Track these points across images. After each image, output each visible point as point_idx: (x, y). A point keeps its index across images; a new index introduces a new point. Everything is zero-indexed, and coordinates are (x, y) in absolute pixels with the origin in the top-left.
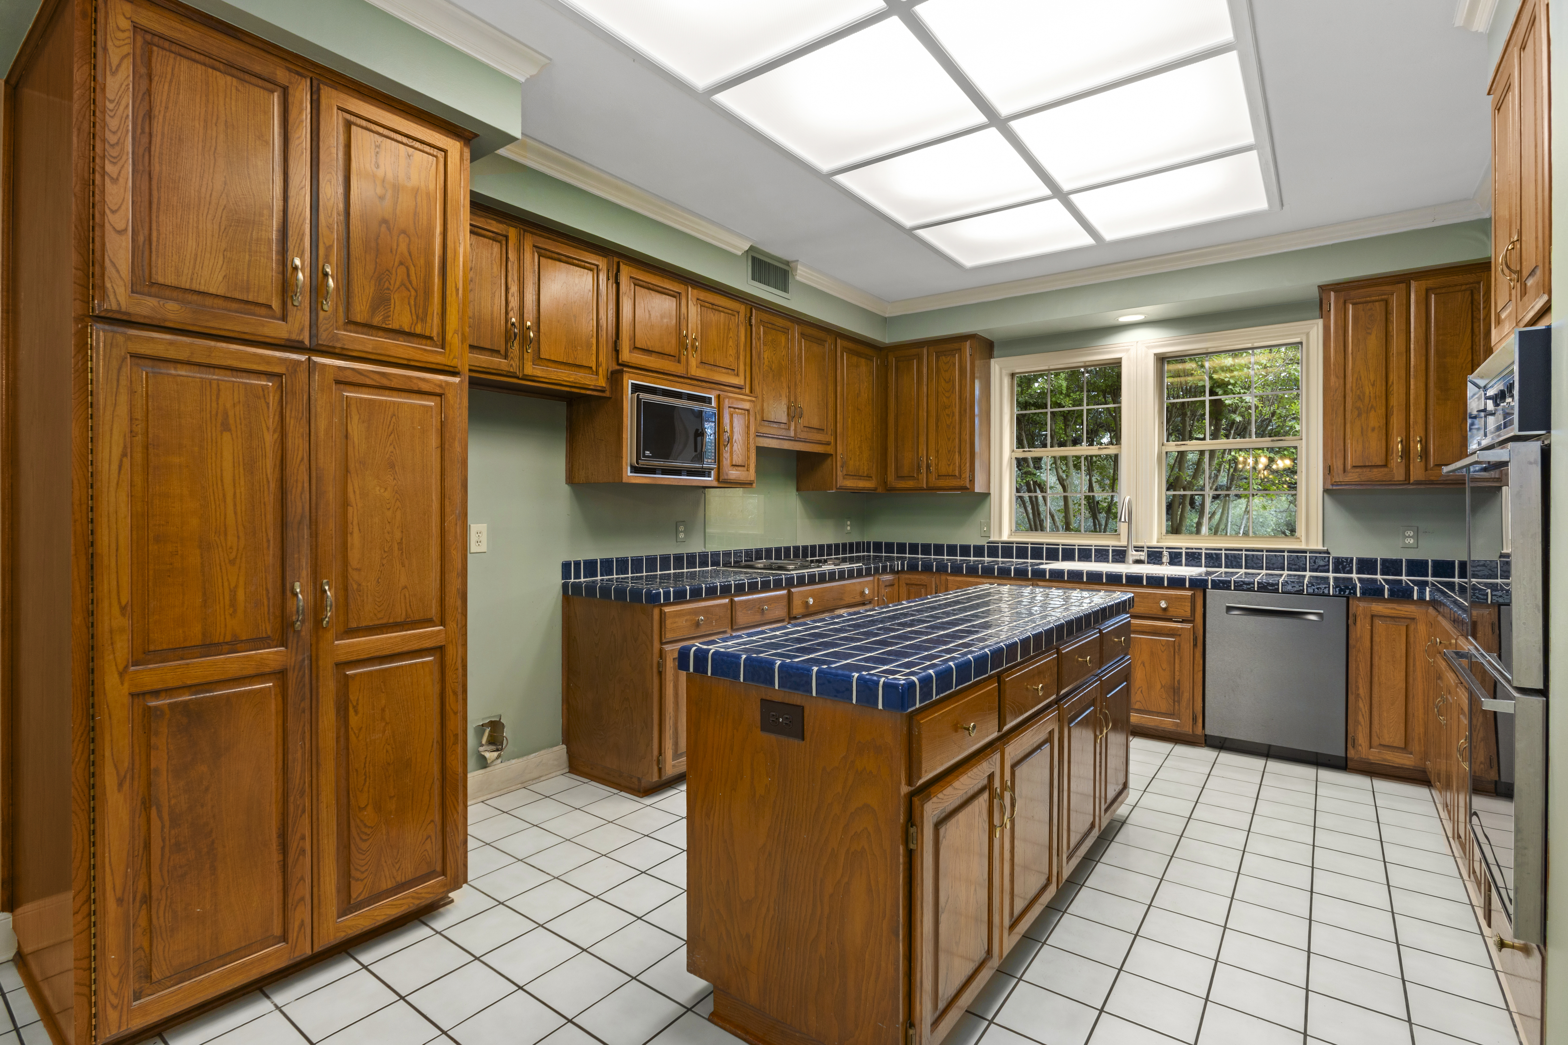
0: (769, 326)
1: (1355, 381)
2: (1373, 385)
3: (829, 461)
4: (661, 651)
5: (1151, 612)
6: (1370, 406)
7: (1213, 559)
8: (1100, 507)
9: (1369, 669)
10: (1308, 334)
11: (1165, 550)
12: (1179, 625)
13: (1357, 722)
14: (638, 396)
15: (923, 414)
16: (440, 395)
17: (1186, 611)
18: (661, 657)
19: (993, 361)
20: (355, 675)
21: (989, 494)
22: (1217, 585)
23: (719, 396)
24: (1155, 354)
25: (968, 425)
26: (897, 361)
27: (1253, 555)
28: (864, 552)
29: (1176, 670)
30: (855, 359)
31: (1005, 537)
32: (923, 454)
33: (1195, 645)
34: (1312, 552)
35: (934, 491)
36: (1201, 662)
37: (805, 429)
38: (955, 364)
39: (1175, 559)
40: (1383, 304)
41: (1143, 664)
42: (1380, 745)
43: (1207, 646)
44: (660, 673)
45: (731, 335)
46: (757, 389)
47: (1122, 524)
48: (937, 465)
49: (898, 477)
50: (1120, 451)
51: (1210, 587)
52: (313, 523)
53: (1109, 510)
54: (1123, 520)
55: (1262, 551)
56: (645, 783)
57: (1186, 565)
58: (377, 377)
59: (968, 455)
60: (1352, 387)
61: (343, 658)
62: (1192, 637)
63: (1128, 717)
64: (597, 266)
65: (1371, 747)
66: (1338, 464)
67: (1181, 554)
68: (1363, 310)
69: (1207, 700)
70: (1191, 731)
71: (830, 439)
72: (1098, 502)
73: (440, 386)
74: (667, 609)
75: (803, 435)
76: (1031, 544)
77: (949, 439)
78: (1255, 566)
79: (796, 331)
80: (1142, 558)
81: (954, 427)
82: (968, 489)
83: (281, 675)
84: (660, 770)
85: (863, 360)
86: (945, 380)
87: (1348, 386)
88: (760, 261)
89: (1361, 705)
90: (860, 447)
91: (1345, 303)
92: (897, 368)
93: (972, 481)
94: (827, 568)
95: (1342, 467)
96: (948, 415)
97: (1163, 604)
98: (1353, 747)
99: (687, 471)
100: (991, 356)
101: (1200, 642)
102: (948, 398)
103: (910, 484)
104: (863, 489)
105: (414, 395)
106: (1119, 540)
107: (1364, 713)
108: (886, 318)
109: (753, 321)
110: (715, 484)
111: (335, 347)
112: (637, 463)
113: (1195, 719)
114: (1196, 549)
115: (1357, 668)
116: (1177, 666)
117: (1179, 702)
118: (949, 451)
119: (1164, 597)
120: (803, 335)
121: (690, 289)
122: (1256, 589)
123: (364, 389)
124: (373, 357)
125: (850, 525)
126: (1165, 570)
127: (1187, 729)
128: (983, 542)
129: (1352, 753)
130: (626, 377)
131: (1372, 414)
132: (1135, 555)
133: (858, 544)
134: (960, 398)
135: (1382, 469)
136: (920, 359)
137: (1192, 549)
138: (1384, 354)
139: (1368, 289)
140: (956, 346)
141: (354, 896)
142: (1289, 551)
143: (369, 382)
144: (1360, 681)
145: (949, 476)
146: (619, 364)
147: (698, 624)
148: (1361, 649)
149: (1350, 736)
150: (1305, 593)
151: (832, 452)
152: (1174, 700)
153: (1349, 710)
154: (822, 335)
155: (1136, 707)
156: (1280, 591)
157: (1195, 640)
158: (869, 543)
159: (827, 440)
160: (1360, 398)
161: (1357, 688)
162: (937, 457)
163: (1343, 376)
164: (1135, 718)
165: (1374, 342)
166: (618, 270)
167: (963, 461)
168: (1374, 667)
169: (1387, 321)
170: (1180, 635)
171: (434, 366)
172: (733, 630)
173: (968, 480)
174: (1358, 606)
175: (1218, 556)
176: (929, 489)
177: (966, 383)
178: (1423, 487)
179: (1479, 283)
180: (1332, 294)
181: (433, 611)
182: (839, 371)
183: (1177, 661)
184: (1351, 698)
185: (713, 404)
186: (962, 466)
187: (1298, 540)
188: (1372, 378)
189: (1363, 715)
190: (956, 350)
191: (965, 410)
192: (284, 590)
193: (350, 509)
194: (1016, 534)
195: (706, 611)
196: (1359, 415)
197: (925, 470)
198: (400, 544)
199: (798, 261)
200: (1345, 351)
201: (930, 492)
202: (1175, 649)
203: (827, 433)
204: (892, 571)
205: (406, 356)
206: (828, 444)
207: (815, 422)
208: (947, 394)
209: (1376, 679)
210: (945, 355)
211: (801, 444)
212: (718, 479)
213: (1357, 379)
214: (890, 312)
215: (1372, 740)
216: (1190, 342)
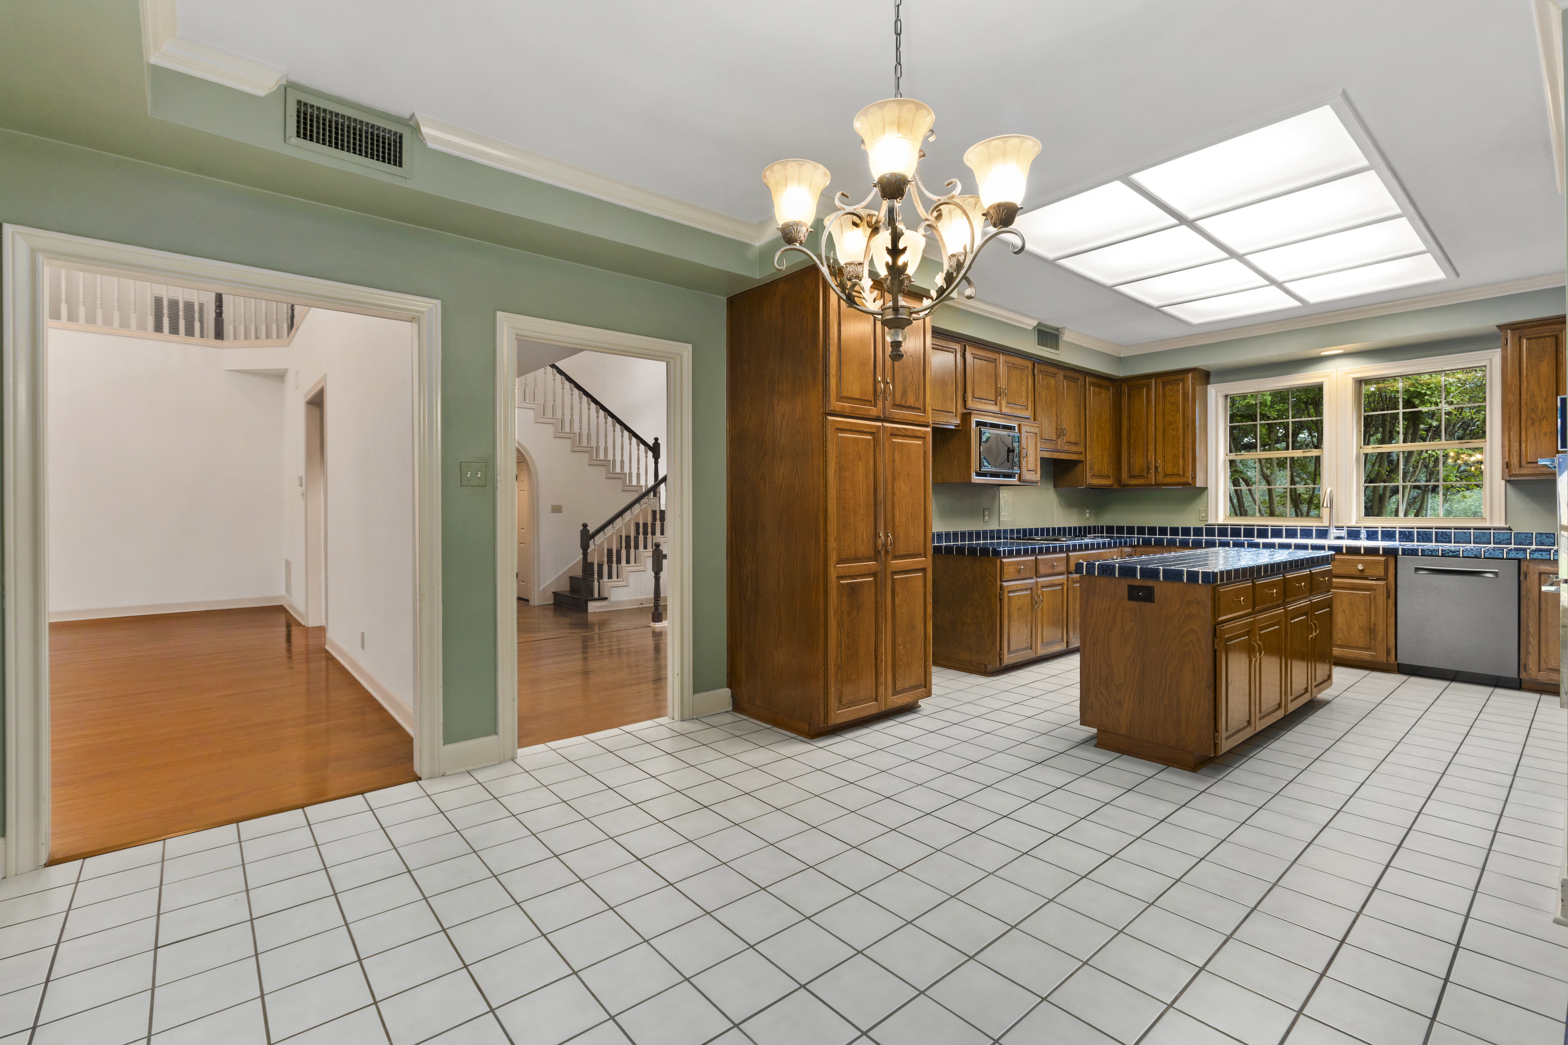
0: (1045, 373)
1: (1529, 398)
2: (1545, 400)
3: (1080, 466)
4: (1001, 586)
5: (1350, 573)
6: (1542, 417)
7: (1406, 536)
8: (1302, 498)
9: (1537, 613)
10: (1491, 360)
11: (1362, 529)
12: (1374, 582)
13: (1528, 652)
14: (980, 428)
15: (1152, 429)
16: (923, 438)
17: (1381, 572)
18: (1001, 589)
19: (1209, 386)
20: (897, 578)
21: (1207, 488)
22: (1405, 552)
23: (1019, 425)
24: (1353, 378)
25: (1190, 436)
26: (1129, 390)
27: (1442, 532)
28: (1098, 533)
29: (1372, 615)
30: (1098, 389)
31: (1221, 520)
32: (1152, 459)
33: (1388, 597)
34: (1495, 529)
35: (1160, 487)
36: (1394, 609)
37: (1067, 444)
38: (1179, 391)
39: (1372, 535)
40: (1553, 339)
41: (1344, 611)
42: (1548, 669)
43: (1398, 598)
44: (1001, 600)
45: (1024, 383)
46: (1039, 417)
47: (1324, 509)
48: (1164, 467)
49: (1130, 476)
50: (1323, 454)
51: (1400, 553)
52: (885, 503)
53: (1310, 501)
54: (1325, 505)
55: (1451, 529)
56: (990, 668)
57: (1381, 541)
58: (903, 431)
59: (1190, 459)
60: (1526, 402)
61: (894, 570)
62: (1385, 591)
63: (1331, 650)
64: (955, 350)
65: (1539, 670)
66: (1515, 461)
67: (1377, 532)
68: (1536, 343)
69: (1398, 638)
70: (1385, 661)
71: (1082, 449)
72: (1300, 495)
73: (924, 433)
74: (1004, 560)
75: (1066, 448)
76: (1244, 526)
77: (1174, 447)
78: (1444, 540)
79: (1061, 374)
80: (1343, 535)
81: (1179, 438)
82: (1191, 484)
83: (874, 575)
84: (1000, 659)
85: (1103, 391)
86: (1170, 403)
87: (1523, 402)
88: (1042, 331)
89: (1531, 639)
90: (1102, 455)
91: (1520, 338)
92: (1129, 394)
93: (1194, 478)
94: (1087, 540)
95: (1518, 463)
96: (1173, 429)
97: (1360, 567)
98: (1525, 671)
99: (1003, 475)
100: (1208, 383)
101: (1393, 595)
102: (1173, 416)
103: (1141, 481)
104: (1104, 485)
105: (915, 439)
106: (1322, 522)
107: (1534, 645)
108: (1120, 358)
109: (1036, 371)
110: (1018, 483)
111: (890, 418)
112: (980, 470)
113: (1388, 652)
114: (1390, 528)
115: (1528, 612)
116: (1373, 613)
117: (1374, 639)
118: (1174, 456)
119: (1360, 562)
120: (1065, 377)
121: (1001, 355)
122: (1440, 555)
123: (899, 437)
124: (901, 421)
125: (1089, 513)
126: (1363, 543)
127: (1382, 658)
128: (1201, 525)
129: (1523, 675)
130: (973, 416)
131: (1544, 422)
132: (1336, 533)
133: (1094, 527)
134: (1184, 416)
136: (1149, 387)
137: (1387, 528)
138: (1555, 376)
139: (1540, 328)
140: (1180, 377)
141: (897, 687)
142: (1475, 529)
143: (901, 434)
144: (1530, 622)
145: (1175, 475)
146: (965, 408)
147: (1019, 571)
148: (1531, 598)
149: (1522, 663)
150: (1483, 557)
151: (1083, 459)
152: (1370, 638)
153: (1521, 643)
154: (1076, 375)
155: (1338, 643)
156: (1461, 556)
157: (1388, 593)
158: (1102, 527)
159: (1081, 451)
160: (1534, 410)
161: (1528, 627)
162: (1164, 461)
163: (1519, 394)
164: (1336, 651)
165: (1545, 367)
166: (965, 350)
167: (1186, 464)
168: (1542, 611)
169: (1557, 351)
170: (1375, 590)
171: (921, 423)
172: (1037, 577)
173: (1190, 478)
174: (1528, 566)
175: (1411, 534)
176: (1157, 485)
177: (1188, 405)
180: (1509, 331)
181: (922, 551)
182: (1087, 401)
183: (1373, 609)
184: (1523, 634)
185: (1016, 431)
186: (1185, 467)
187: (1484, 520)
188: (1544, 394)
189: (1533, 647)
190: (1180, 380)
191: (1188, 426)
192: (876, 535)
193: (895, 496)
194: (1230, 518)
195: (1023, 563)
196: (1533, 424)
197: (1154, 471)
198: (911, 514)
199: (1065, 328)
200: (1520, 375)
201: (1158, 487)
202: (1371, 601)
203: (1080, 446)
204: (1131, 546)
205: (913, 419)
206: (1081, 453)
207: (1073, 439)
208: (1172, 414)
209: (1543, 620)
210: (1170, 384)
211: (1064, 454)
212: (1020, 480)
213: (1531, 396)
214: (1123, 354)
215: (1541, 665)
216: (1385, 369)
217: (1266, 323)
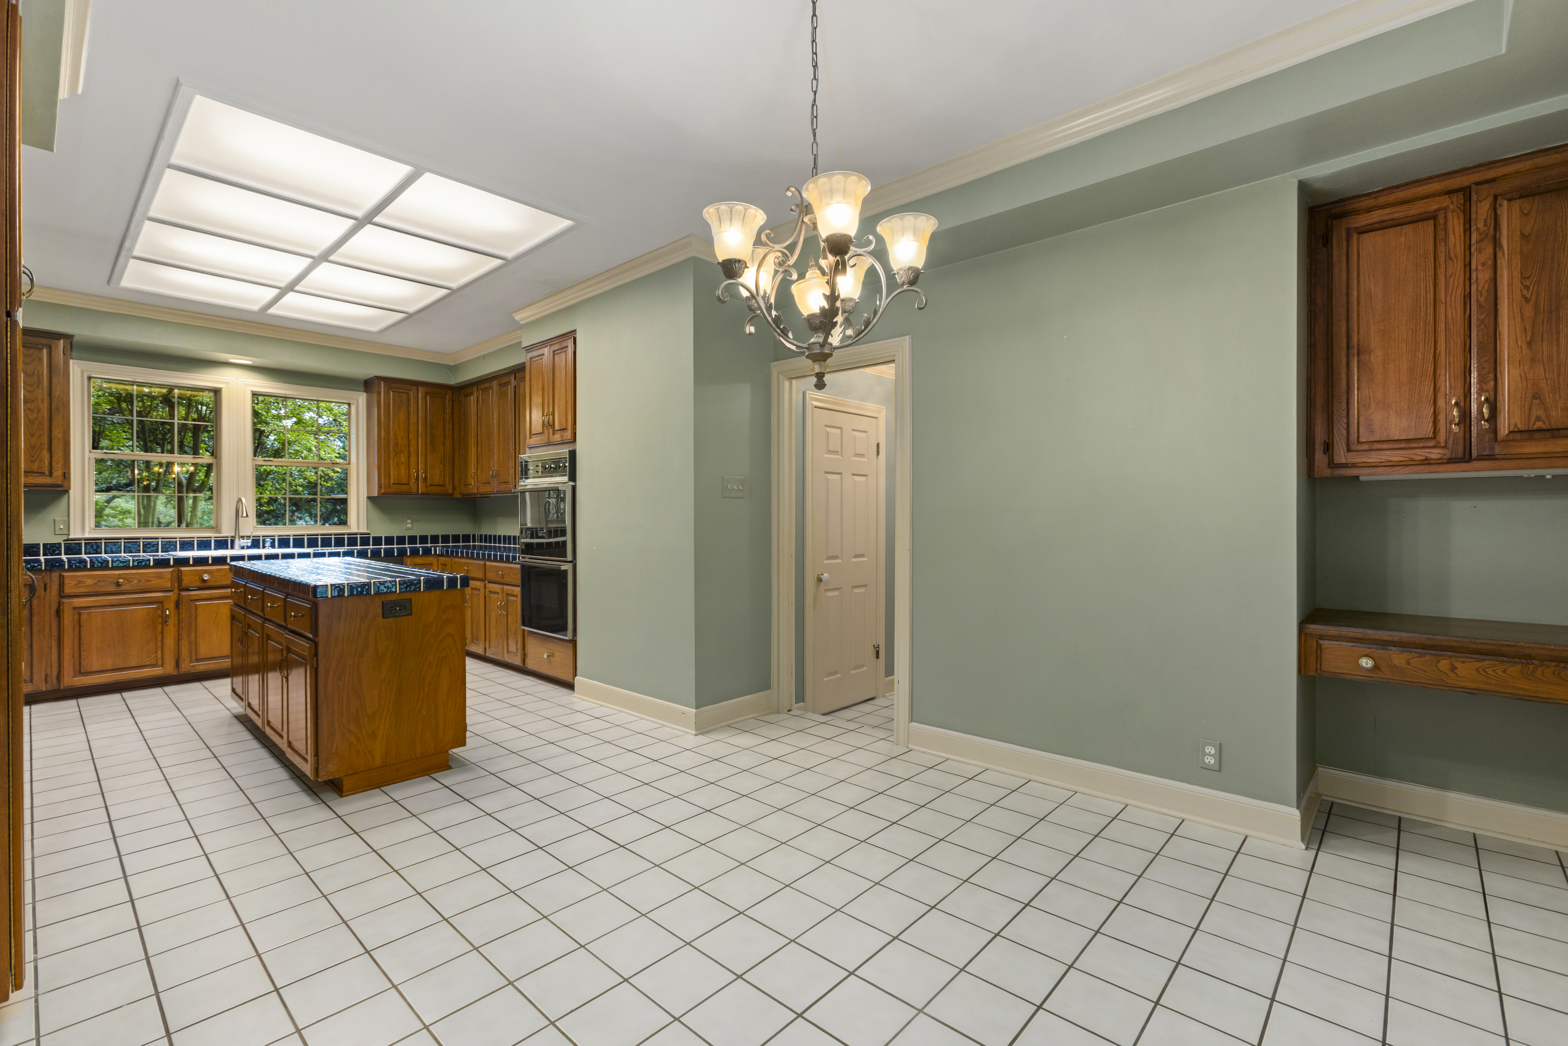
1: (394, 435)
2: (402, 439)
6: (401, 450)
10: (360, 400)
19: (72, 362)
24: (251, 391)
25: (61, 423)
40: (407, 395)
59: (62, 454)
66: (386, 482)
68: (398, 396)
77: (32, 435)
80: (247, 544)
81: (41, 423)
82: (62, 487)
87: (391, 438)
91: (390, 390)
93: (67, 479)
95: (388, 484)
96: (31, 410)
102: (30, 392)
118: (33, 447)
131: (402, 455)
132: (243, 543)
135: (407, 486)
137: (283, 536)
138: (407, 422)
139: (400, 386)
142: (348, 534)
145: (35, 473)
160: (396, 445)
163: (388, 431)
165: (402, 415)
167: (54, 459)
169: (408, 405)
173: (61, 478)
177: (58, 381)
178: (424, 496)
179: (446, 395)
180: (383, 383)
186: (54, 464)
187: (349, 527)
188: (402, 435)
190: (44, 345)
194: (98, 531)
196: (396, 455)
200: (389, 417)
208: (28, 388)
210: (26, 347)
216: (273, 388)
217: (118, 299)
